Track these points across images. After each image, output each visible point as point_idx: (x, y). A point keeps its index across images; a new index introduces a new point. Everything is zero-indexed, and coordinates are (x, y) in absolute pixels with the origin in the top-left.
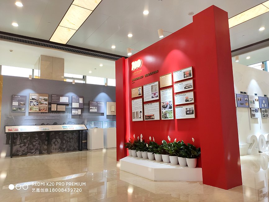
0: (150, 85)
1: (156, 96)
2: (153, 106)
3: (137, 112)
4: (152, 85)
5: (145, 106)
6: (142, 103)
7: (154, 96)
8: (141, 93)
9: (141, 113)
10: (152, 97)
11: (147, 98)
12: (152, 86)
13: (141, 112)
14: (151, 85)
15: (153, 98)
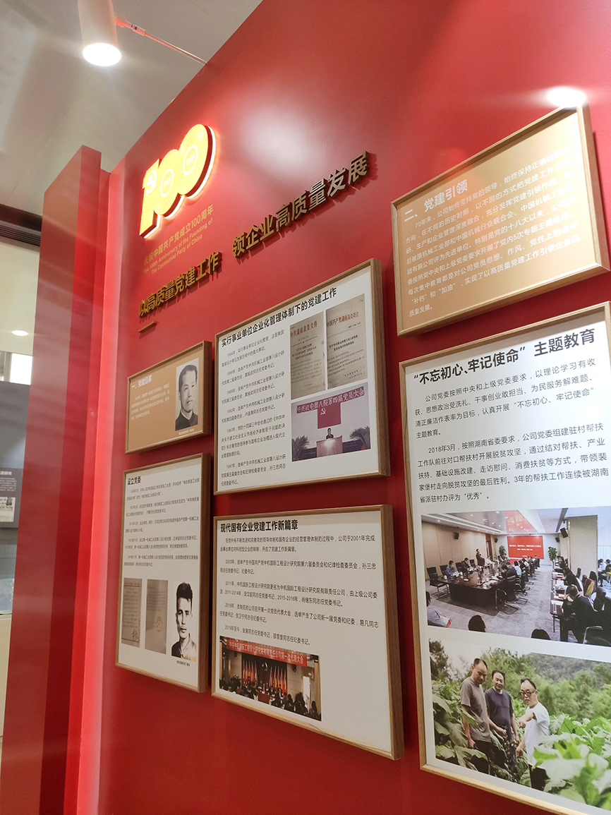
0: (278, 326)
1: (344, 431)
2: (305, 551)
3: (153, 585)
4: (300, 316)
5: (222, 538)
6: (198, 505)
7: (315, 436)
8: (196, 406)
9: (184, 603)
10: (302, 451)
11: (249, 452)
12: (297, 331)
13: (184, 591)
14: (286, 324)
15: (312, 454)
